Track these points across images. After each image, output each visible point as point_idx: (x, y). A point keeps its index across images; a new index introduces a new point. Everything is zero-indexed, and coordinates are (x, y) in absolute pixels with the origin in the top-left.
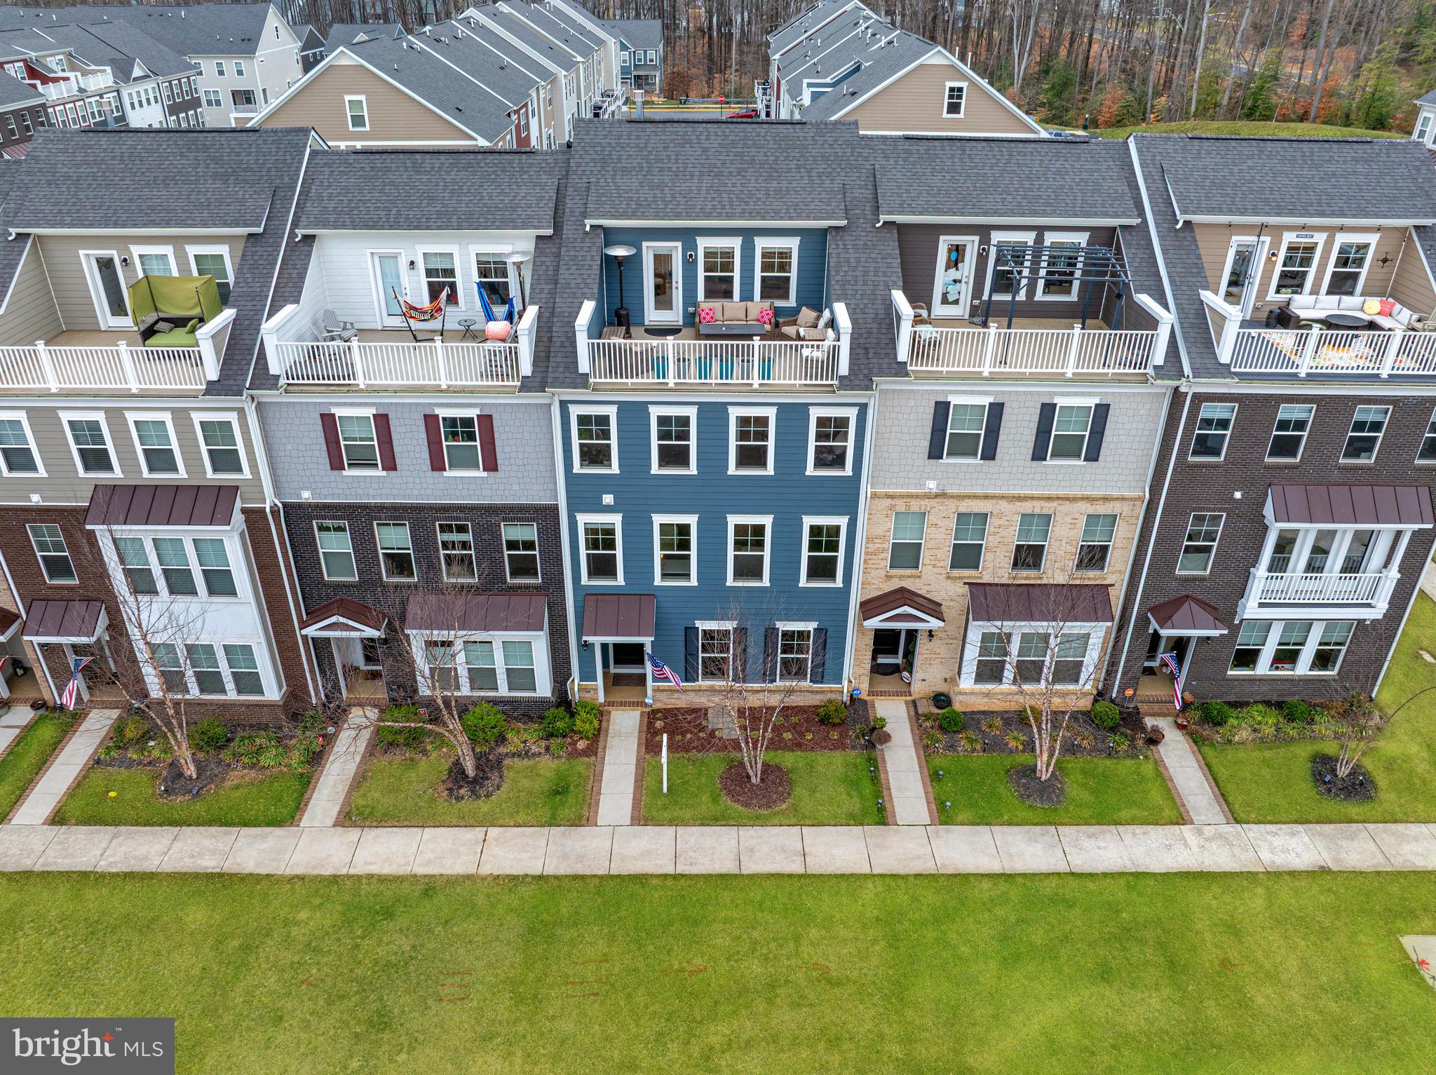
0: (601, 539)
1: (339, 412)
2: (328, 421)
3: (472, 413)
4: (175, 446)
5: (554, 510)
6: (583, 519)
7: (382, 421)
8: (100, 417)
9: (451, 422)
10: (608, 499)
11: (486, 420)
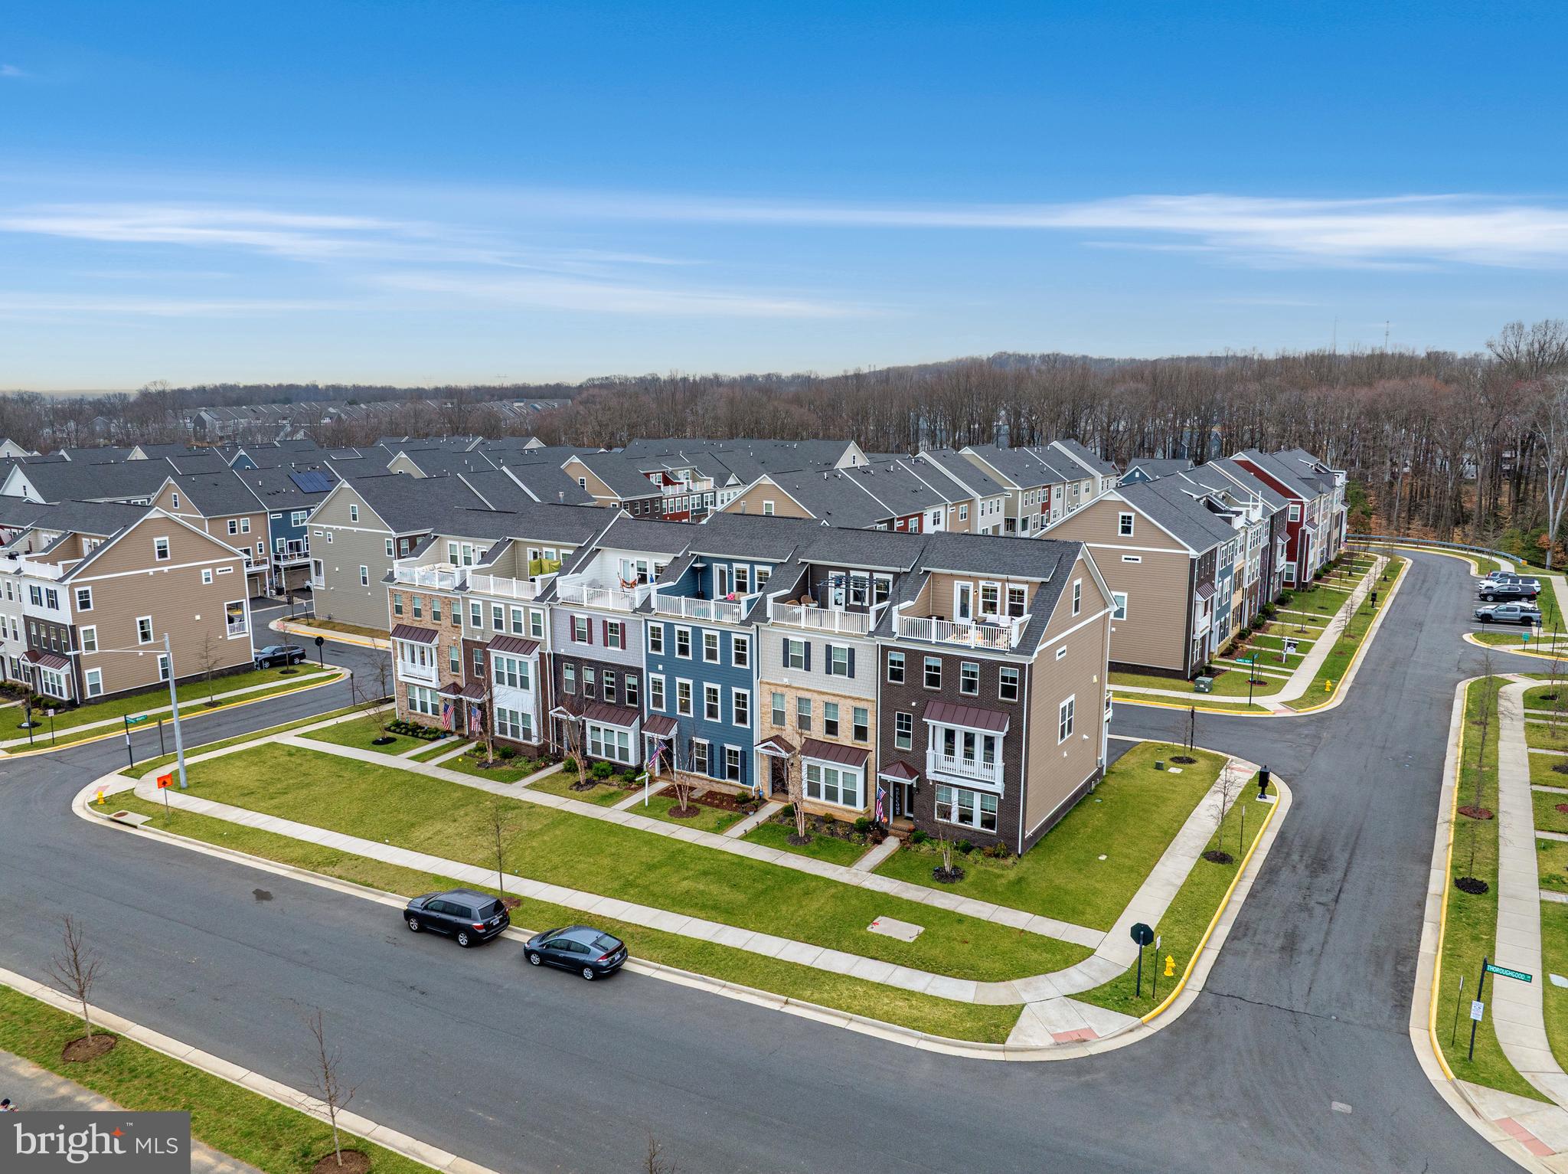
0: (657, 685)
1: (577, 616)
2: (572, 618)
3: (618, 622)
4: (523, 622)
5: (641, 670)
6: (652, 675)
7: (589, 621)
8: (502, 606)
9: (611, 625)
10: (660, 667)
11: (623, 625)
